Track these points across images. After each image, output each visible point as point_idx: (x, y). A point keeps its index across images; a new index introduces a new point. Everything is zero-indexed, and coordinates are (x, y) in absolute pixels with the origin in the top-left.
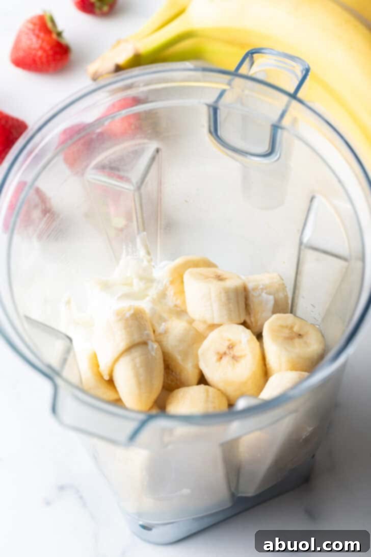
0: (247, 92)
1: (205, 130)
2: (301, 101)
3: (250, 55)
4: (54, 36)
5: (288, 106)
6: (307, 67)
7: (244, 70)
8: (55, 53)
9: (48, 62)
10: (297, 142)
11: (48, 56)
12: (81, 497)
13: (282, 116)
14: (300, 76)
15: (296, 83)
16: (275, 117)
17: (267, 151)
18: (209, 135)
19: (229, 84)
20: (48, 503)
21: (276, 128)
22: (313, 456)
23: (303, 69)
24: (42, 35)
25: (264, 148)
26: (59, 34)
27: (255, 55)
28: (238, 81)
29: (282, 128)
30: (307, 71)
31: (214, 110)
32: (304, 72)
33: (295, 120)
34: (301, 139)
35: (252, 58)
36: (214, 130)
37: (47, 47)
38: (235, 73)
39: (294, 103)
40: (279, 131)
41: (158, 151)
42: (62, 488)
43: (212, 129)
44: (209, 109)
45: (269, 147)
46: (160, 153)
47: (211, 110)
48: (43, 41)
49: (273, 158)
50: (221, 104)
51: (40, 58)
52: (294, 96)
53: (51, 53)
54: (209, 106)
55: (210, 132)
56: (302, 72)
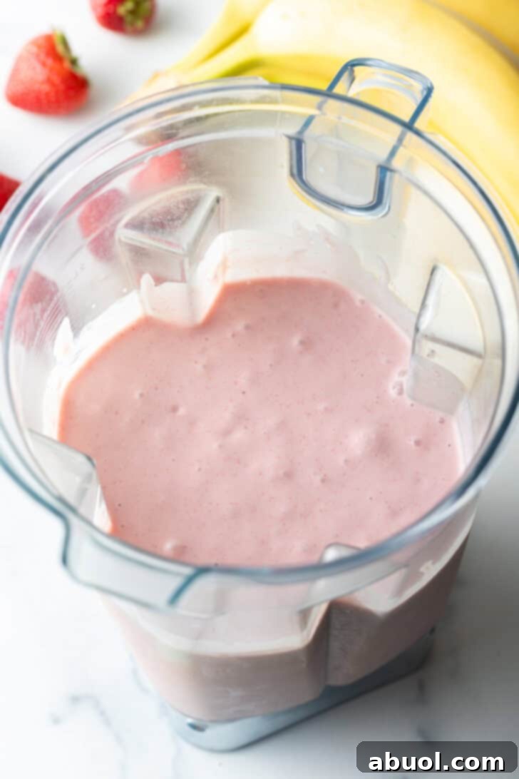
0: (345, 120)
1: (285, 171)
2: (418, 133)
3: (349, 67)
4: (67, 65)
5: (400, 140)
6: (429, 85)
7: (340, 89)
8: (69, 88)
9: (58, 101)
10: (414, 192)
11: (57, 92)
12: (102, 713)
13: (393, 153)
14: (419, 98)
15: (414, 107)
16: (382, 155)
17: (371, 203)
18: (291, 180)
19: (320, 107)
20: (56, 721)
21: (384, 170)
22: (433, 631)
23: (424, 89)
24: (50, 62)
25: (368, 197)
26: (74, 62)
27: (357, 69)
28: (332, 103)
29: (392, 171)
30: (429, 91)
31: (298, 144)
32: (425, 93)
33: (411, 161)
34: (419, 187)
35: (352, 72)
36: (298, 171)
37: (56, 80)
38: (328, 94)
39: (410, 136)
40: (388, 174)
41: (218, 200)
42: (75, 700)
43: (295, 171)
44: (290, 143)
45: (374, 197)
46: (221, 202)
47: (294, 143)
48: (51, 70)
49: (380, 212)
50: (307, 136)
51: (47, 94)
52: (409, 126)
53: (62, 87)
54: (290, 138)
55: (292, 175)
56: (422, 92)
